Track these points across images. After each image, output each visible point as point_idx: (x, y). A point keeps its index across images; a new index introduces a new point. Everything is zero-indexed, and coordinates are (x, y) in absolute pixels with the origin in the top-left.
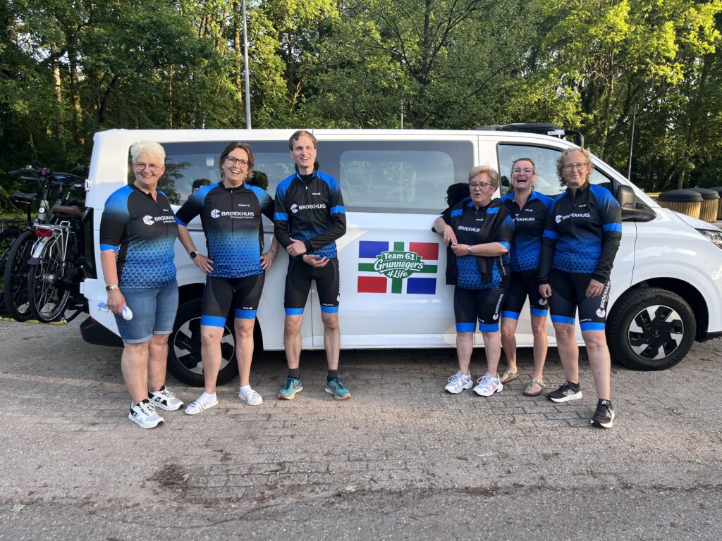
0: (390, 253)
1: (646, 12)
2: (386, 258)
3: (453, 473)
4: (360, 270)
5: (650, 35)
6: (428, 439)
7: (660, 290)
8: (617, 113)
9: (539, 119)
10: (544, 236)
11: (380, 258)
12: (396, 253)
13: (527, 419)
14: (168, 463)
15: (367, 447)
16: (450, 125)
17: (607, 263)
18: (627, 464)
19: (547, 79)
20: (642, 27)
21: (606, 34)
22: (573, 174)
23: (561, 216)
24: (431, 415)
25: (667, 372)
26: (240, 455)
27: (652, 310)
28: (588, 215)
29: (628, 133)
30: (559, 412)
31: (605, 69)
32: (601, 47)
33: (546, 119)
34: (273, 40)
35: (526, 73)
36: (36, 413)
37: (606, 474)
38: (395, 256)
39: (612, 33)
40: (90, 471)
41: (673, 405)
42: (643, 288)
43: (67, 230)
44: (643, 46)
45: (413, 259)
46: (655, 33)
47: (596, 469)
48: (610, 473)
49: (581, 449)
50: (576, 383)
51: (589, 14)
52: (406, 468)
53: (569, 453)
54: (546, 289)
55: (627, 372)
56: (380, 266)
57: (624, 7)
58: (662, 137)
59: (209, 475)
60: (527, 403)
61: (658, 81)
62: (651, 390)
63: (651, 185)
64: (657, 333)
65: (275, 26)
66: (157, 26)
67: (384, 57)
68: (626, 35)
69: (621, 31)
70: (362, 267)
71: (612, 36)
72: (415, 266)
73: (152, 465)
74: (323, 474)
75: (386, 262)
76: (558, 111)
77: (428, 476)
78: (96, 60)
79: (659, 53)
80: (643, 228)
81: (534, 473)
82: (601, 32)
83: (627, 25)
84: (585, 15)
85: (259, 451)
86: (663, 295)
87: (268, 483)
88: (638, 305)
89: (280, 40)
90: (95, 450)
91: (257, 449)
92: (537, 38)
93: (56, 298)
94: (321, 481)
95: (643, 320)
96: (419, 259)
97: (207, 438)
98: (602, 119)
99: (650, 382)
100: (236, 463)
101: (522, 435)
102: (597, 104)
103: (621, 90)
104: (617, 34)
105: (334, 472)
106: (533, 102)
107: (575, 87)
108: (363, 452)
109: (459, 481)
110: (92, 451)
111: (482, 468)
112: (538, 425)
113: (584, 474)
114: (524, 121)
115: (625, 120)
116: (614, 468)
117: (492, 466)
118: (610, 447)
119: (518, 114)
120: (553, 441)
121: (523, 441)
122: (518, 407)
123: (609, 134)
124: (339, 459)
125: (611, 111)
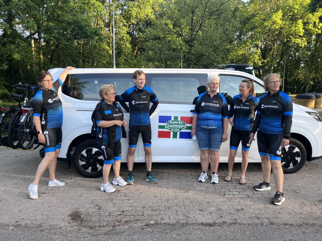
0: (172, 121)
1: (290, 15)
2: (170, 123)
3: (197, 217)
5: (292, 26)
6: (187, 202)
8: (278, 59)
9: (242, 62)
11: (168, 123)
12: (175, 121)
13: (230, 194)
14: (75, 210)
15: (160, 205)
18: (273, 214)
19: (246, 44)
20: (288, 22)
21: (272, 25)
24: (189, 192)
25: (294, 174)
26: (105, 207)
28: (277, 107)
29: (283, 68)
31: (272, 40)
32: (270, 31)
33: (246, 62)
34: (126, 28)
35: (237, 42)
36: (19, 188)
37: (263, 218)
38: (174, 122)
40: (42, 213)
41: (295, 189)
44: (288, 30)
45: (182, 124)
46: (294, 25)
47: (259, 216)
48: (265, 218)
49: (253, 207)
52: (176, 214)
53: (248, 209)
56: (168, 126)
57: (280, 14)
58: (298, 70)
59: (92, 216)
61: (296, 45)
62: (286, 182)
63: (294, 91)
64: (289, 157)
65: (127, 22)
66: (76, 22)
67: (174, 36)
68: (281, 25)
69: (279, 24)
70: (160, 127)
71: (274, 26)
72: (183, 127)
73: (68, 211)
74: (141, 216)
75: (170, 125)
76: (251, 58)
77: (186, 218)
78: (50, 37)
79: (295, 33)
81: (232, 217)
82: (270, 24)
83: (281, 21)
84: (263, 17)
85: (114, 206)
86: (292, 140)
87: (117, 220)
89: (129, 28)
92: (242, 27)
93: (29, 139)
94: (140, 219)
97: (92, 200)
98: (271, 62)
99: (286, 179)
100: (104, 211)
101: (228, 201)
102: (268, 55)
103: (279, 50)
104: (277, 25)
105: (145, 215)
106: (240, 55)
107: (259, 48)
108: (158, 207)
109: (199, 220)
110: (43, 205)
111: (209, 215)
112: (235, 197)
113: (254, 218)
114: (235, 63)
115: (281, 62)
116: (267, 216)
117: (214, 214)
118: (266, 207)
119: (233, 60)
120: (241, 203)
121: (228, 203)
122: (227, 189)
123: (274, 68)
124: (148, 210)
125: (275, 58)
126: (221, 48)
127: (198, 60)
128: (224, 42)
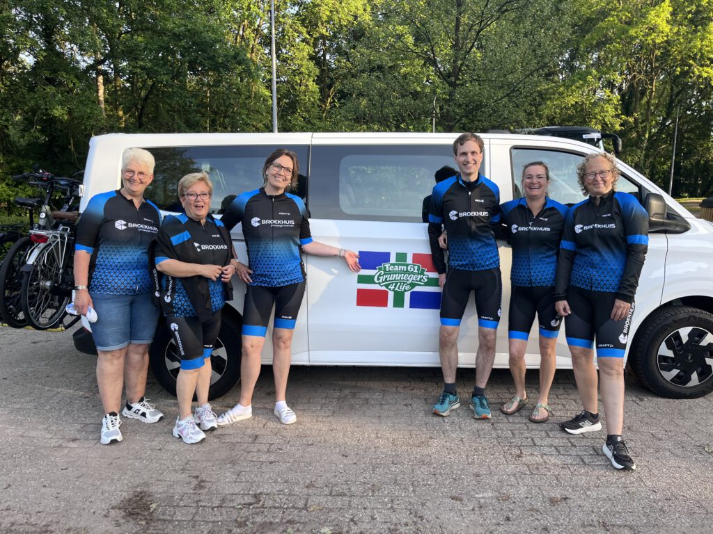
0: (392, 264)
1: (690, 12)
2: (387, 270)
3: (444, 517)
4: (359, 282)
5: (693, 36)
6: (422, 473)
7: (694, 310)
8: (659, 116)
9: (575, 122)
10: (561, 247)
11: (380, 269)
12: (398, 265)
13: (536, 453)
14: (138, 490)
15: (354, 480)
16: (480, 129)
17: (632, 280)
18: (645, 514)
19: (585, 81)
20: (685, 28)
21: (647, 35)
22: (595, 182)
23: (581, 226)
24: (430, 443)
25: (700, 400)
26: (215, 482)
27: (684, 332)
28: (613, 226)
29: (671, 136)
30: (573, 445)
31: (646, 71)
32: (642, 48)
33: (584, 122)
34: (307, 46)
35: (564, 76)
36: (21, 424)
37: (620, 526)
38: (397, 268)
39: (653, 34)
40: (58, 493)
41: (704, 441)
42: (675, 306)
43: (66, 236)
44: (686, 47)
45: (416, 271)
46: (699, 34)
47: (610, 520)
48: (625, 526)
49: (595, 494)
50: (595, 413)
51: (629, 15)
52: (392, 507)
53: (580, 498)
54: (563, 306)
55: (656, 399)
56: (381, 278)
57: (666, 9)
58: (706, 141)
59: (178, 506)
60: (537, 433)
61: (702, 83)
62: (681, 422)
63: (695, 190)
64: (689, 358)
65: (308, 33)
66: (192, 33)
67: (416, 61)
68: (667, 36)
69: (662, 33)
70: (362, 279)
71: (653, 37)
72: (418, 279)
73: (120, 491)
74: (300, 510)
75: (388, 274)
76: (596, 114)
77: (415, 519)
78: (133, 67)
79: (702, 54)
80: (675, 241)
81: (537, 522)
82: (642, 33)
83: (669, 26)
84: (625, 16)
85: (236, 479)
86: (697, 315)
87: (239, 519)
88: (669, 325)
89: (315, 45)
90: (68, 471)
91: (235, 477)
92: (576, 40)
93: (57, 304)
94: (297, 519)
95: (674, 342)
96: (423, 271)
97: (185, 461)
98: (643, 122)
99: (681, 413)
100: (209, 493)
101: (528, 472)
102: (638, 106)
103: (663, 92)
104: (658, 36)
105: (312, 509)
106: (570, 105)
107: (615, 90)
108: (348, 485)
109: (450, 527)
110: (65, 471)
111: (478, 512)
112: (547, 461)
113: (595, 526)
114: (559, 124)
115: (667, 123)
116: (631, 520)
117: (490, 510)
118: (628, 493)
119: (554, 118)
120: (563, 482)
121: (528, 481)
122: (527, 438)
123: (650, 137)
124: (321, 492)
125: (653, 114)
126: (524, 88)
127: (471, 117)
128: (532, 74)
